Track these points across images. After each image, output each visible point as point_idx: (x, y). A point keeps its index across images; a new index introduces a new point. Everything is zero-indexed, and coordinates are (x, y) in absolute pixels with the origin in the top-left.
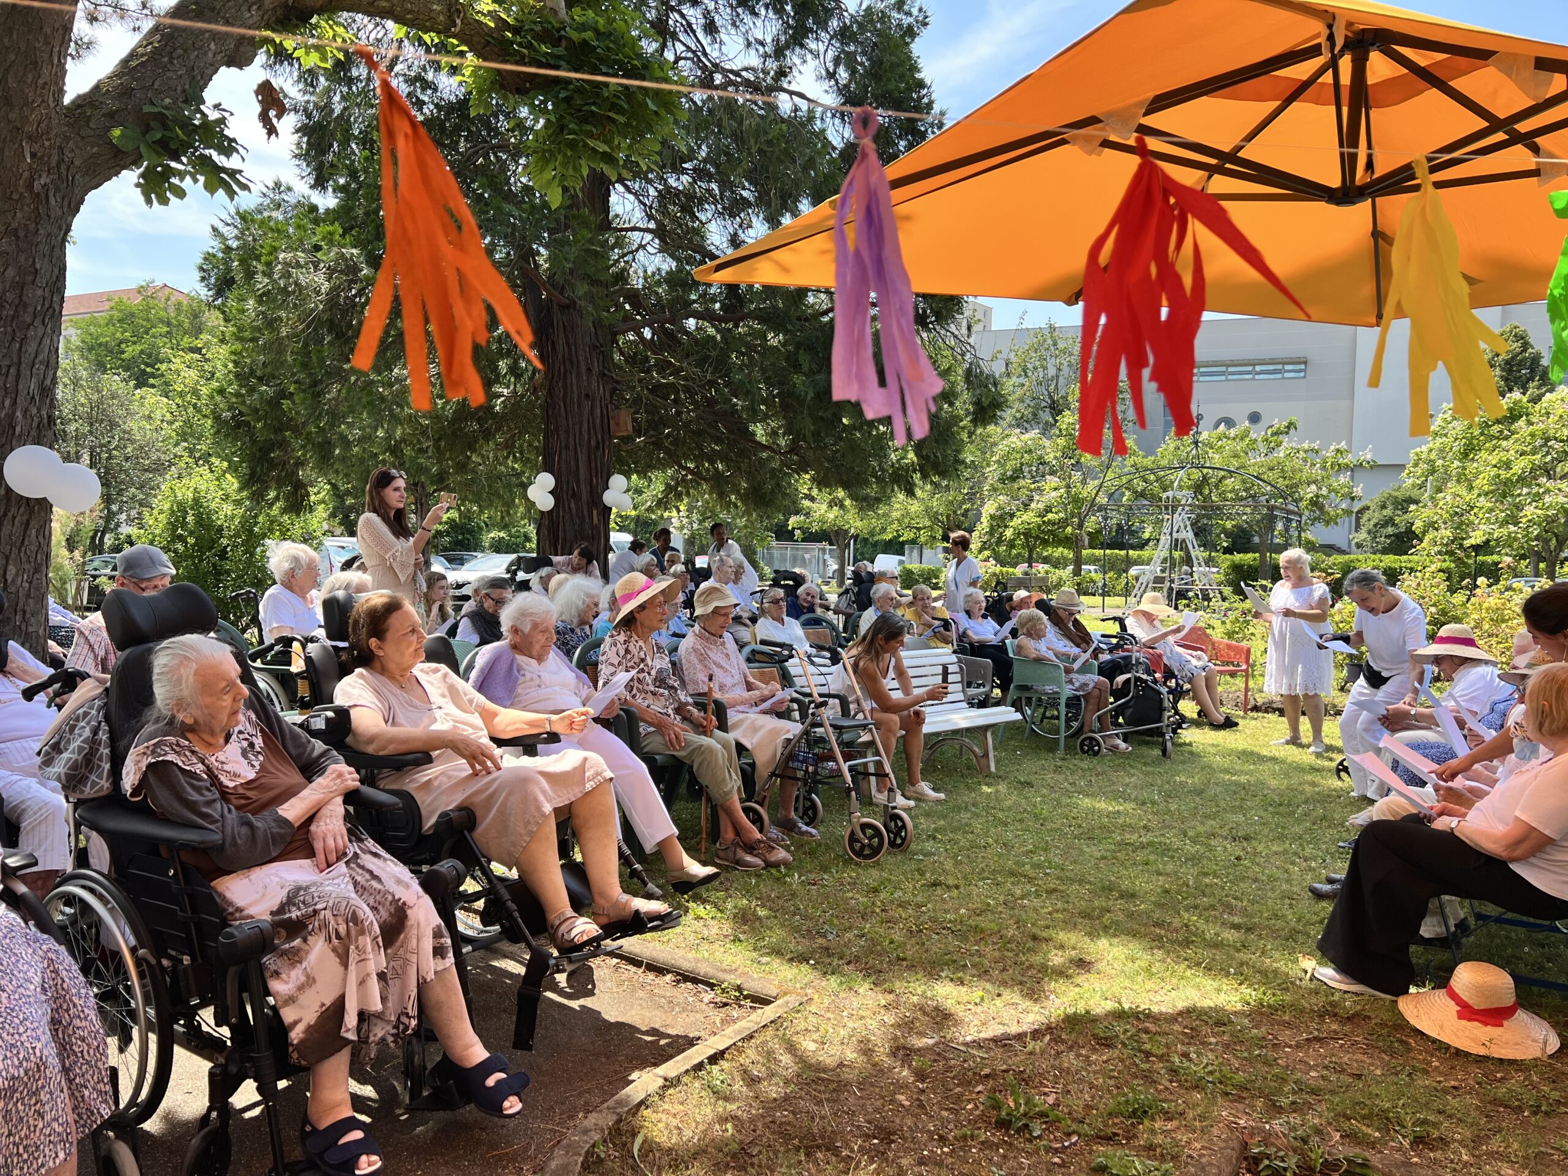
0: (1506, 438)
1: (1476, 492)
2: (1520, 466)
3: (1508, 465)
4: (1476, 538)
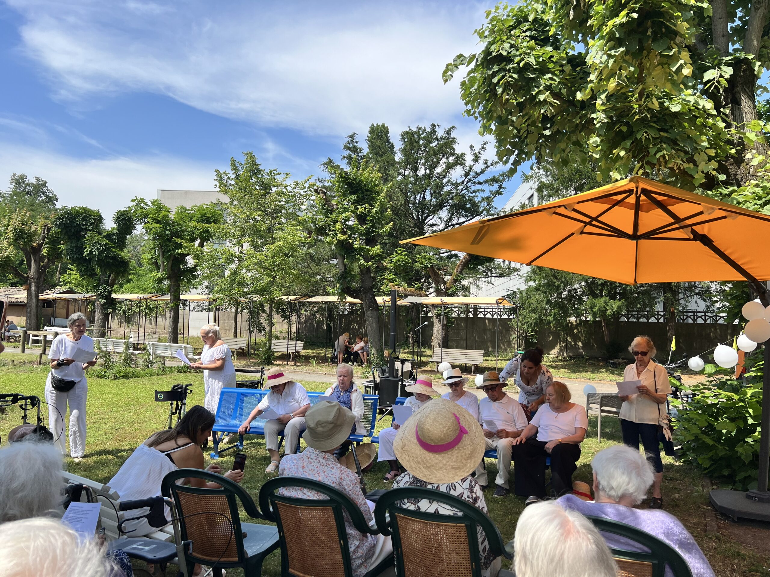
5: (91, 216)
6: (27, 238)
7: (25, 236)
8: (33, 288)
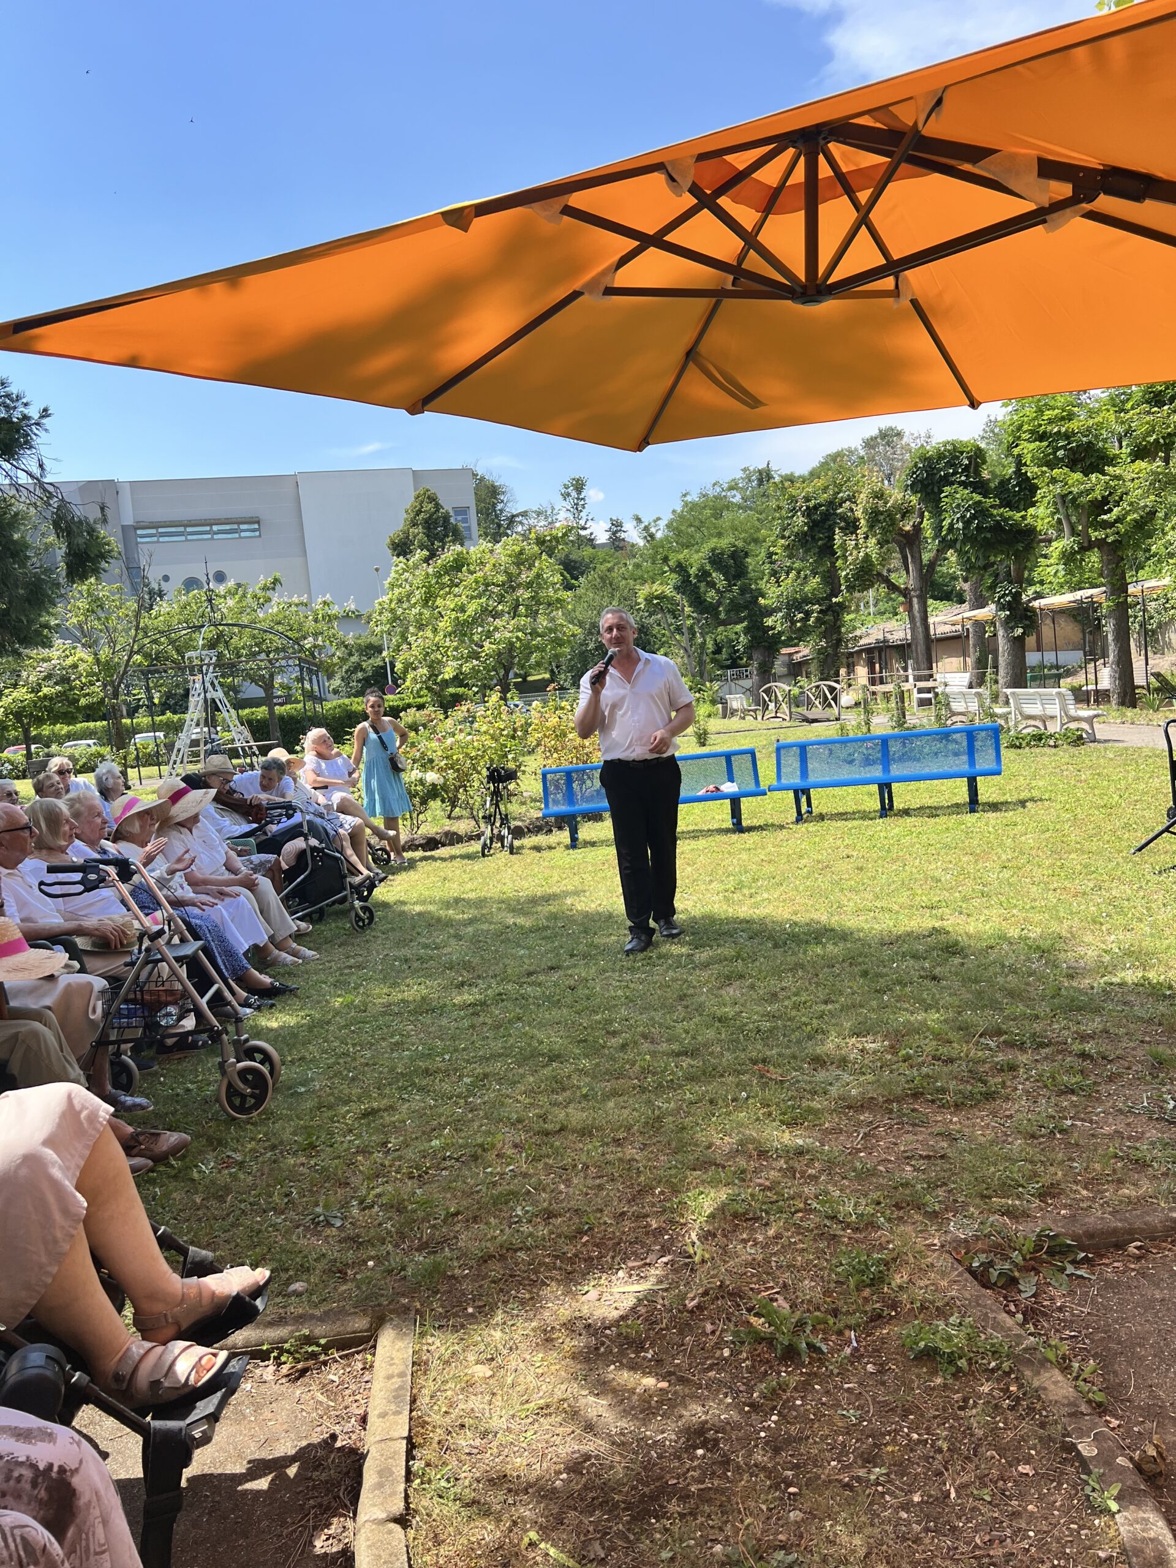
0: (457, 586)
1: (442, 633)
2: (472, 608)
3: (462, 609)
4: (448, 673)
5: (962, 453)
6: (885, 520)
7: (881, 518)
8: (916, 606)
